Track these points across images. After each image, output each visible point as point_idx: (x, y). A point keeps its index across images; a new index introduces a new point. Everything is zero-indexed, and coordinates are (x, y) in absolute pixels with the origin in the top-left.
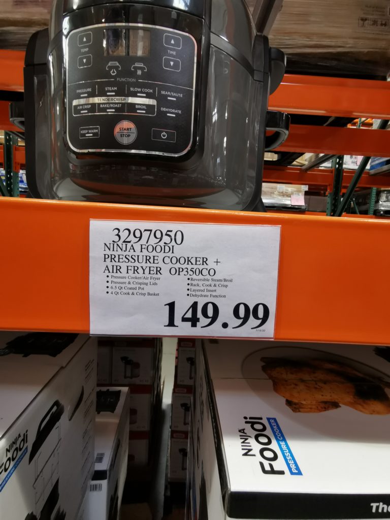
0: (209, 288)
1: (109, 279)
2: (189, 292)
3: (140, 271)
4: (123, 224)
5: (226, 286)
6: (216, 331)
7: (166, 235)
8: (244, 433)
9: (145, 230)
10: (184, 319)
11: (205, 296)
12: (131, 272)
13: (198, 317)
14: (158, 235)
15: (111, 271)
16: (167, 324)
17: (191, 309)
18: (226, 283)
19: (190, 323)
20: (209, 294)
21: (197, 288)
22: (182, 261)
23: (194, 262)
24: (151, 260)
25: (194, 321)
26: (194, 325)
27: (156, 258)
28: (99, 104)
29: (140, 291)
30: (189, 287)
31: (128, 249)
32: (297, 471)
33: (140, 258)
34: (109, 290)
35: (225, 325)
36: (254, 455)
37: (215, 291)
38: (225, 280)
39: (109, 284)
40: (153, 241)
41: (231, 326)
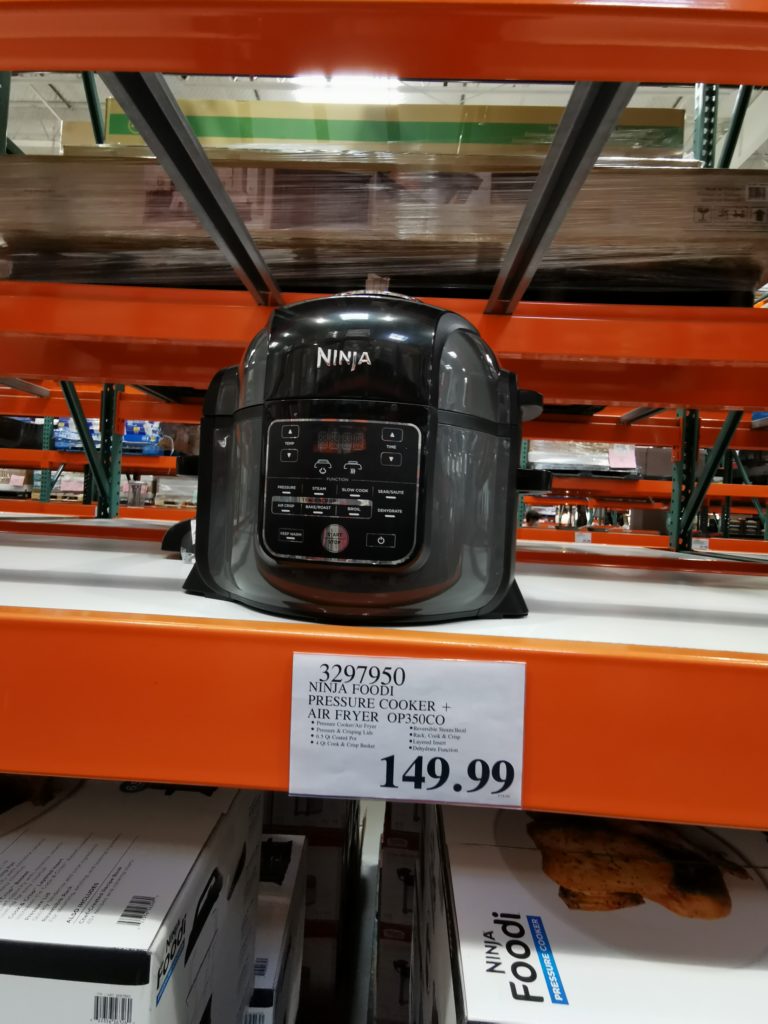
0: (437, 740)
1: (315, 726)
2: (412, 745)
3: (352, 716)
4: (332, 659)
5: (458, 738)
6: (445, 794)
7: (384, 673)
8: (491, 937)
9: (359, 667)
10: (406, 779)
11: (431, 750)
12: (341, 718)
13: (423, 775)
14: (375, 673)
15: (317, 715)
16: (384, 782)
17: (414, 766)
18: (458, 734)
19: (412, 784)
20: (436, 747)
21: (421, 739)
22: (403, 705)
23: (417, 706)
24: (366, 704)
25: (418, 781)
26: (418, 786)
27: (371, 701)
28: (304, 505)
29: (352, 742)
30: (412, 738)
31: (338, 690)
32: (561, 999)
33: (353, 701)
34: (314, 739)
35: (458, 788)
36: (503, 972)
37: (444, 743)
38: (457, 730)
39: (314, 732)
40: (368, 680)
41: (465, 788)
